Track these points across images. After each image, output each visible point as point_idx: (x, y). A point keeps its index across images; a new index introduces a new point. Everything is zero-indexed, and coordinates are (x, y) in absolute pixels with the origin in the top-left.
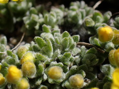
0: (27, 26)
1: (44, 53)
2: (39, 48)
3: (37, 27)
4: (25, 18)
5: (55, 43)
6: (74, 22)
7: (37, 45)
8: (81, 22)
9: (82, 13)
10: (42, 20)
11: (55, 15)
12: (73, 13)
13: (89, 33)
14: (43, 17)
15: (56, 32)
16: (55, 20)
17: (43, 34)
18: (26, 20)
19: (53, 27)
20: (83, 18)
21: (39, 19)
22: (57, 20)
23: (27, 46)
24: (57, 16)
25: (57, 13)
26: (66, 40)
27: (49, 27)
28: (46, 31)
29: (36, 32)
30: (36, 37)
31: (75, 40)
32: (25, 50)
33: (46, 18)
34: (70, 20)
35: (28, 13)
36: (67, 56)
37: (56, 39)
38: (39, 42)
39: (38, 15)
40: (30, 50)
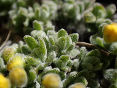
0: (14, 22)
1: (36, 56)
2: (30, 49)
3: (26, 23)
4: (11, 12)
5: (50, 44)
6: (71, 17)
7: (27, 46)
8: (79, 17)
9: (80, 6)
10: (31, 15)
11: (48, 8)
12: (70, 7)
13: (89, 30)
14: (34, 11)
15: (50, 29)
16: (47, 14)
17: (34, 33)
18: (13, 15)
19: (45, 23)
20: (81, 12)
21: (29, 13)
22: (51, 15)
23: (15, 47)
24: (51, 10)
25: (50, 6)
26: (63, 40)
27: (41, 23)
28: (38, 28)
29: (24, 30)
30: (26, 37)
31: (74, 39)
32: (12, 53)
33: (38, 12)
34: (66, 14)
35: (14, 6)
36: (64, 60)
37: (50, 39)
38: (29, 42)
39: (27, 8)
40: (19, 51)
